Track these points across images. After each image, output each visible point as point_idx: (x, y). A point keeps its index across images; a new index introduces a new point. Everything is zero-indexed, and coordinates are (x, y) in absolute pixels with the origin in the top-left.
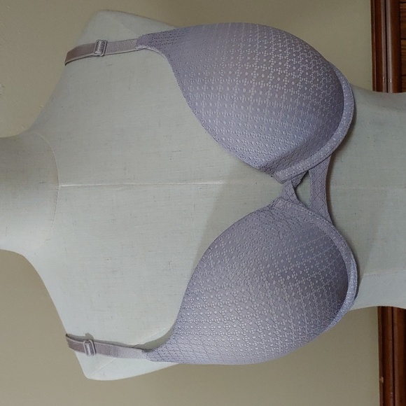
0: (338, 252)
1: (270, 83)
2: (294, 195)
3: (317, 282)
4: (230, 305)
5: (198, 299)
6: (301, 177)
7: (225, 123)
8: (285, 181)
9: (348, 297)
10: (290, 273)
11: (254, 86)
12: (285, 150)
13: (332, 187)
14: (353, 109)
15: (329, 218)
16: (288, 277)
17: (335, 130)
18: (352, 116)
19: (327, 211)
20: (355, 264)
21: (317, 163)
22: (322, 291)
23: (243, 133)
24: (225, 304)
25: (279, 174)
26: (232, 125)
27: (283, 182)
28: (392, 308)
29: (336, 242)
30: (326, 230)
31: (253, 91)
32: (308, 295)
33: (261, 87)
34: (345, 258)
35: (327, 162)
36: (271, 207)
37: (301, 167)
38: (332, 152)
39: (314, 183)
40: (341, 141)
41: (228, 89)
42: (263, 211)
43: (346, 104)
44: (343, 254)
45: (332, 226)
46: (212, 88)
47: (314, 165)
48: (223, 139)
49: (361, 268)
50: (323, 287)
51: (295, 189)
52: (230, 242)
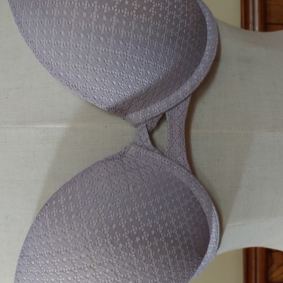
0: (198, 203)
1: (116, 7)
2: (149, 141)
3: (172, 241)
4: (68, 272)
5: (33, 263)
6: (156, 120)
7: (62, 54)
8: (140, 124)
9: (209, 251)
10: (140, 233)
11: (96, 9)
12: (137, 89)
13: (194, 131)
14: (217, 43)
15: (188, 167)
16: (138, 239)
17: (196, 67)
18: (215, 51)
19: (186, 159)
20: (217, 217)
21: (175, 104)
22: (178, 252)
23: (84, 67)
24: (63, 271)
25: (133, 116)
26: (71, 58)
27: (136, 126)
28: (256, 248)
29: (196, 193)
30: (184, 180)
31: (94, 16)
32: (161, 258)
33: (105, 11)
34: (206, 210)
35: (187, 104)
36: (122, 155)
37: (156, 108)
38: (192, 91)
39: (171, 127)
40: (202, 79)
41: (65, 13)
42: (112, 159)
43: (209, 38)
44: (204, 206)
45: (191, 176)
46: (47, 12)
47: (172, 106)
48: (62, 74)
49: (224, 219)
50: (180, 247)
51: (151, 133)
52: (70, 198)
